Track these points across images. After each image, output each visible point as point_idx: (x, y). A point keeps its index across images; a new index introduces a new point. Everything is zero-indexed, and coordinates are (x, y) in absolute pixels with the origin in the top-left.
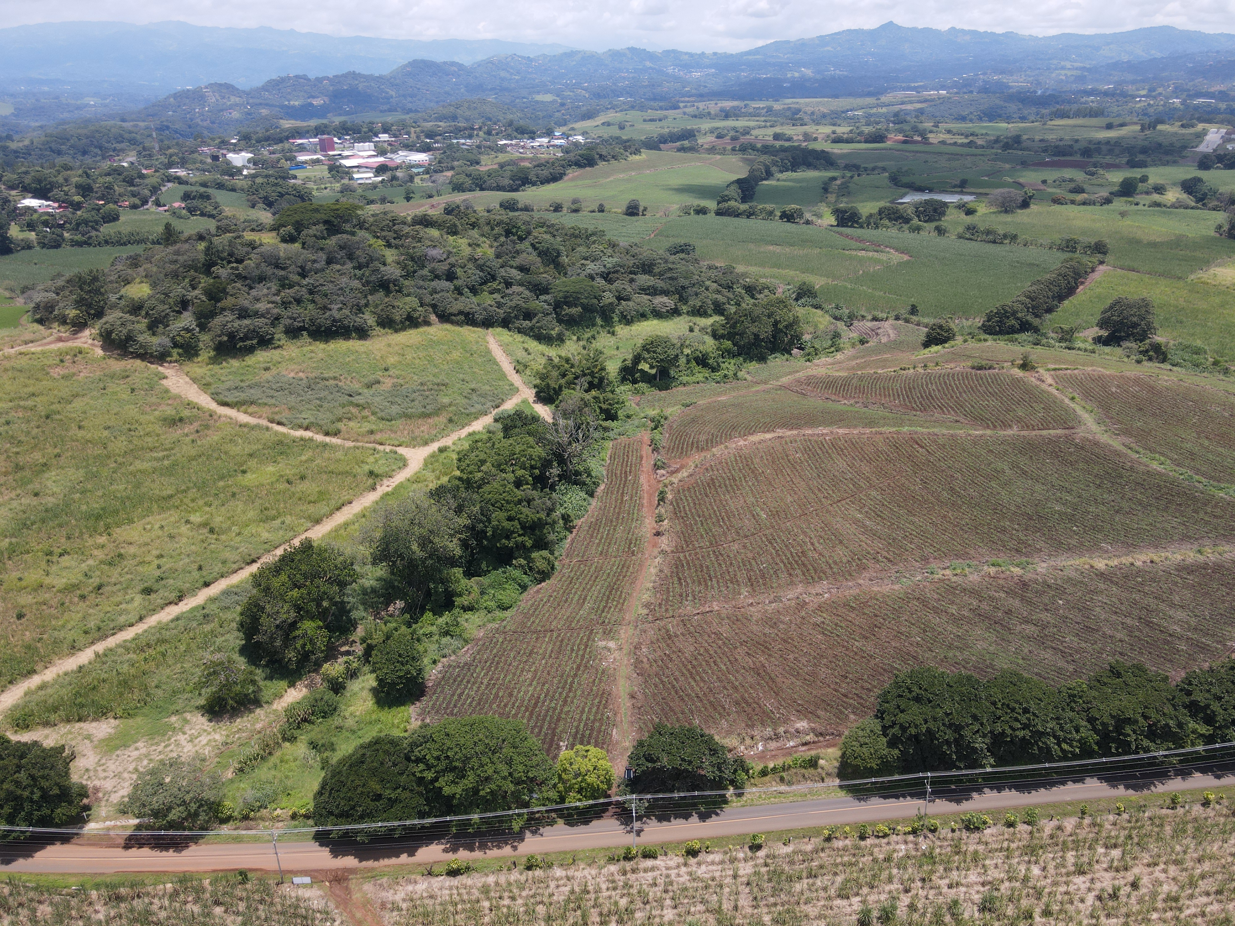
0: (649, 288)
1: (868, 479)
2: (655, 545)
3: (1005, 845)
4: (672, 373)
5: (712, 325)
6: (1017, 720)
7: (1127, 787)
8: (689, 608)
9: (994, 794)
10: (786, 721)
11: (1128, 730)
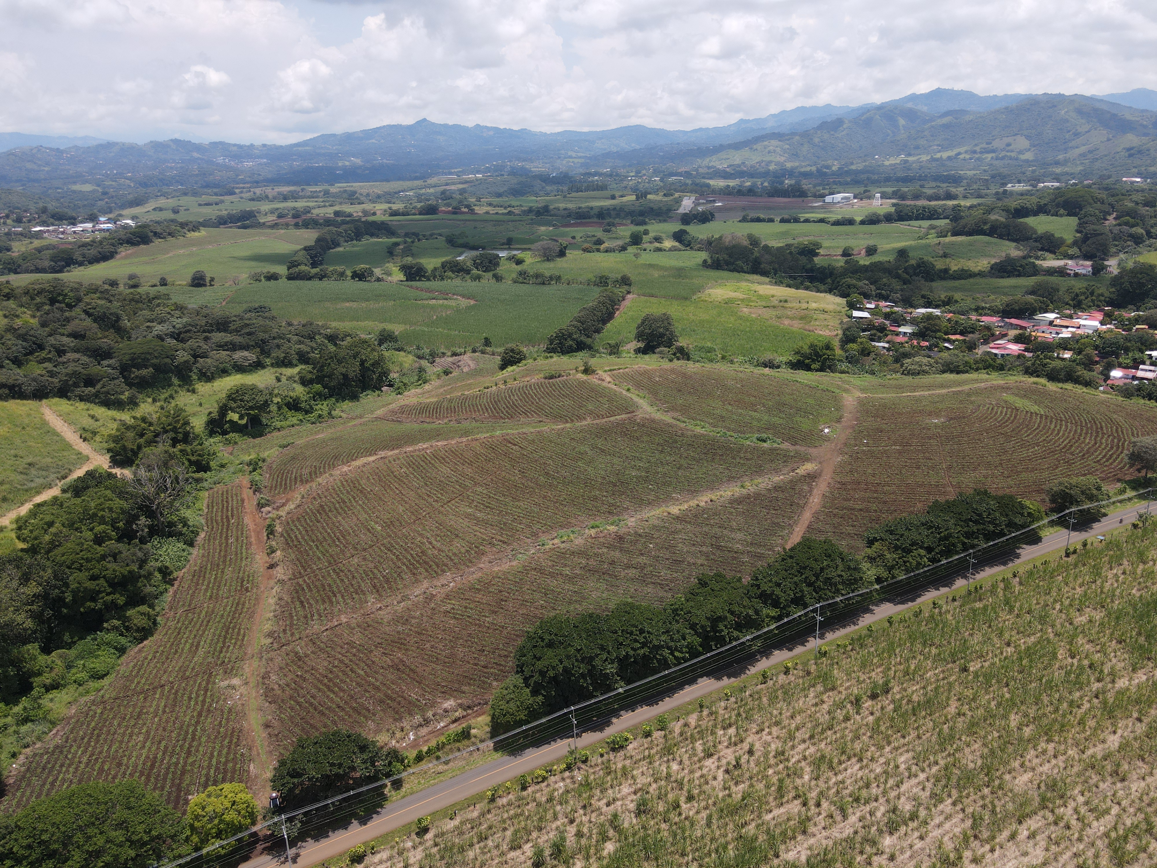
0: (226, 344)
1: (472, 478)
2: (270, 578)
3: (647, 753)
4: (264, 421)
5: (299, 373)
6: (636, 641)
7: (729, 677)
8: (316, 627)
9: (630, 714)
10: (433, 705)
11: (721, 626)
